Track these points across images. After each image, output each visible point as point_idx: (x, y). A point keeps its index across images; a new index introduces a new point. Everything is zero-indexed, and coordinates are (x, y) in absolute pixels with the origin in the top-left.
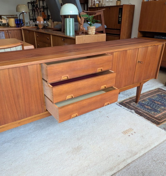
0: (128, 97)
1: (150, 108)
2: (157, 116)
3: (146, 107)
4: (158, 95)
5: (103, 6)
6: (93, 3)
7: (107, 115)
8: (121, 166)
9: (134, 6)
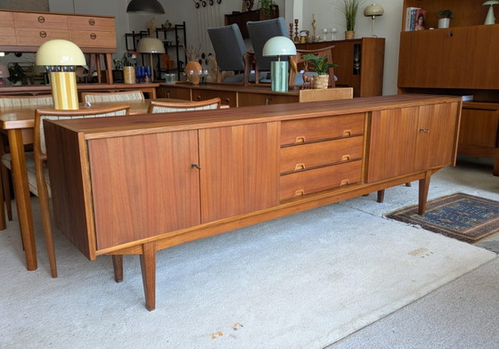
0: (401, 207)
1: (449, 221)
2: (467, 231)
3: (442, 220)
4: (460, 203)
5: (316, 41)
6: (295, 35)
7: (371, 232)
8: (423, 292)
9: (384, 39)
